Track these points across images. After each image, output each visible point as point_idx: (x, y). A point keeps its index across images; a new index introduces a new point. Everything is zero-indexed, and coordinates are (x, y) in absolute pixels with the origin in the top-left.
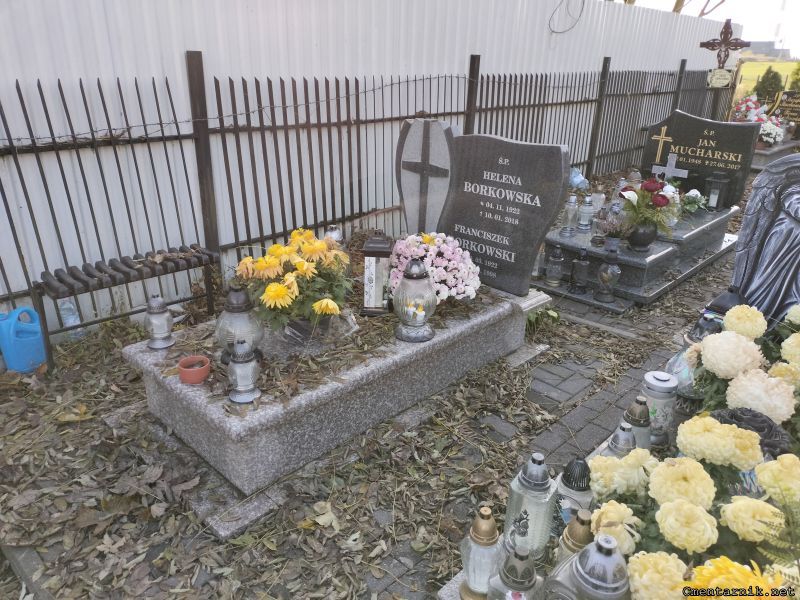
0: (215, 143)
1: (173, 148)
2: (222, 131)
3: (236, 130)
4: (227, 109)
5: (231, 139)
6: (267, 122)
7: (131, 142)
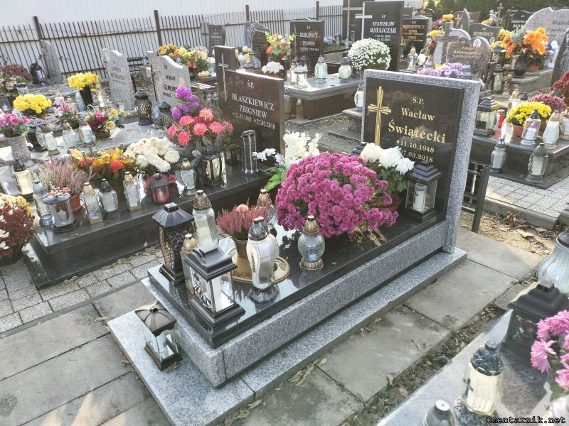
0: (162, 33)
1: (152, 34)
2: (164, 30)
3: (167, 29)
4: (165, 24)
5: (166, 32)
6: (176, 27)
7: (142, 32)
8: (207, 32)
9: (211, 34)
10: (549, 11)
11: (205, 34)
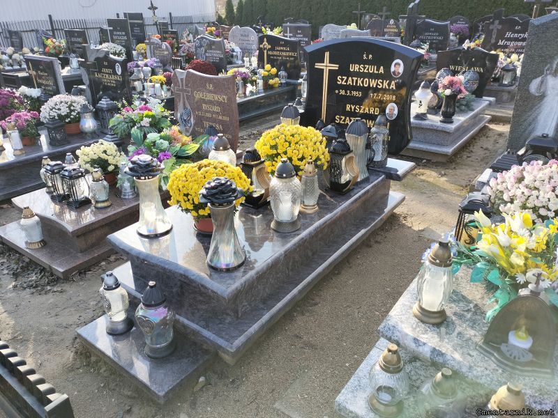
8: (8, 36)
9: (11, 37)
10: (237, 28)
11: (6, 38)
